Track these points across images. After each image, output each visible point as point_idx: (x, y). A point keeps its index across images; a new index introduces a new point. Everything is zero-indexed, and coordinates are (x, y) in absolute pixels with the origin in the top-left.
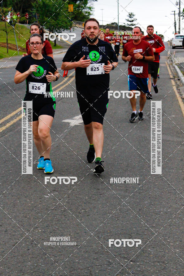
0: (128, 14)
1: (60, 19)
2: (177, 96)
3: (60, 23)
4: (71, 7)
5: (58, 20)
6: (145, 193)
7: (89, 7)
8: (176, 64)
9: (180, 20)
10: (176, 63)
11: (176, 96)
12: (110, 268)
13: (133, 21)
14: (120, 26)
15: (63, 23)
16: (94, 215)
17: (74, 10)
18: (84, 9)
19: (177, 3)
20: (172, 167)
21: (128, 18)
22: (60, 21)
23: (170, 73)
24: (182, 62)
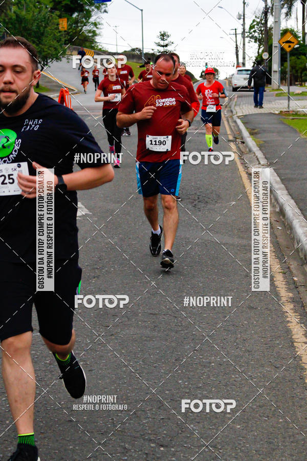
0: (159, 34)
1: (46, 43)
2: (240, 170)
3: (45, 50)
4: (64, 22)
5: (42, 44)
6: (186, 331)
7: (93, 22)
8: (238, 117)
9: (244, 44)
10: (238, 115)
11: (238, 170)
12: (126, 458)
13: (166, 46)
14: (146, 54)
15: (50, 50)
16: (101, 369)
17: (69, 27)
18: (86, 25)
19: (240, 15)
20: (230, 288)
21: (159, 40)
22: (45, 45)
23: (229, 132)
24: (248, 114)
